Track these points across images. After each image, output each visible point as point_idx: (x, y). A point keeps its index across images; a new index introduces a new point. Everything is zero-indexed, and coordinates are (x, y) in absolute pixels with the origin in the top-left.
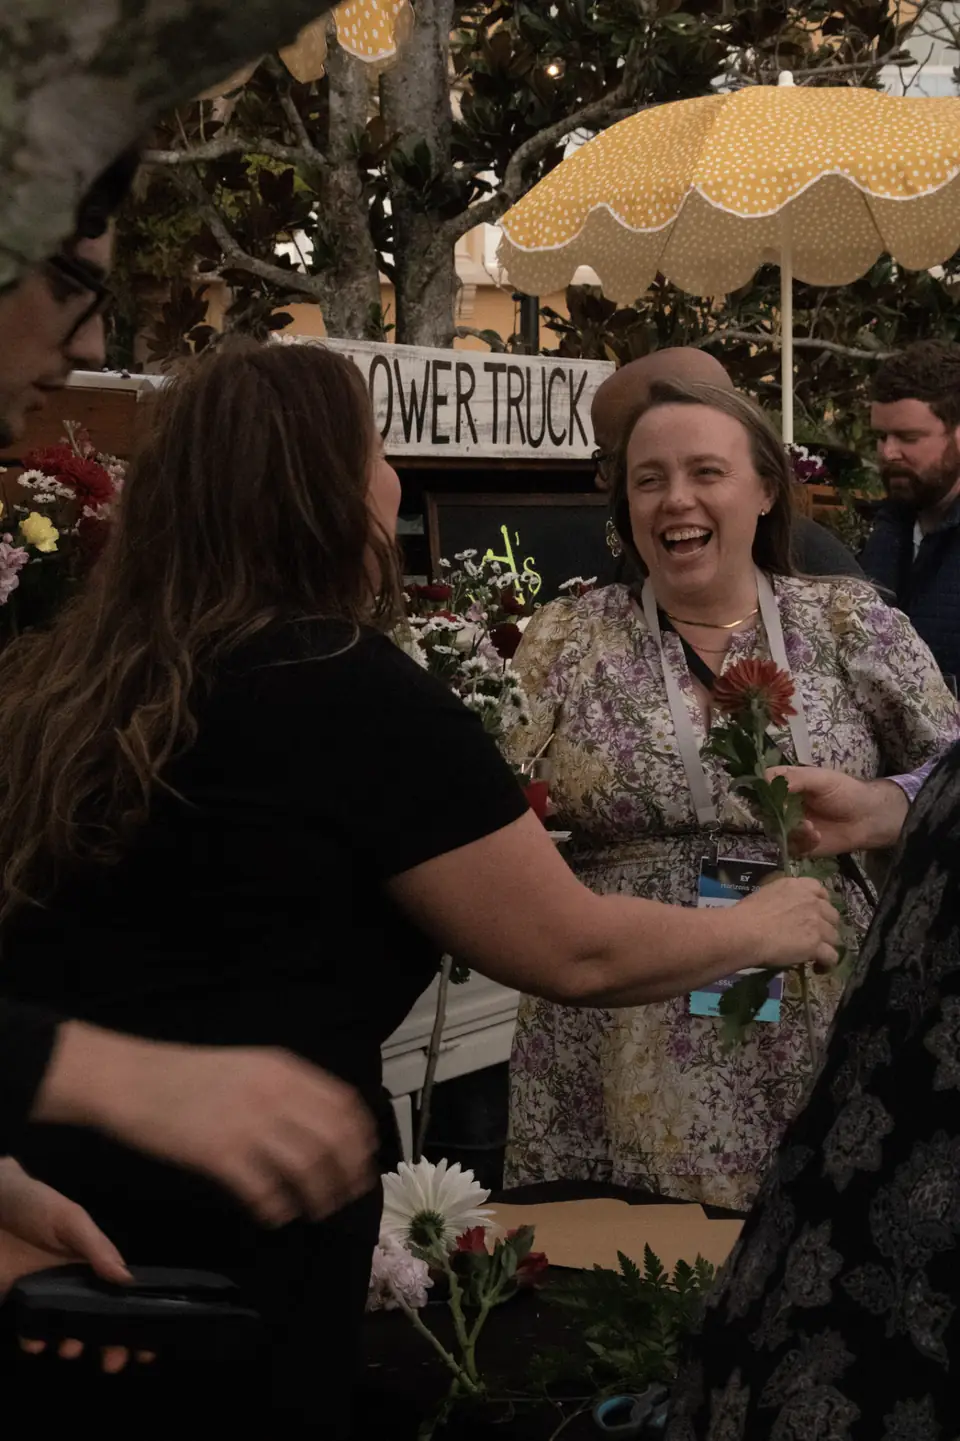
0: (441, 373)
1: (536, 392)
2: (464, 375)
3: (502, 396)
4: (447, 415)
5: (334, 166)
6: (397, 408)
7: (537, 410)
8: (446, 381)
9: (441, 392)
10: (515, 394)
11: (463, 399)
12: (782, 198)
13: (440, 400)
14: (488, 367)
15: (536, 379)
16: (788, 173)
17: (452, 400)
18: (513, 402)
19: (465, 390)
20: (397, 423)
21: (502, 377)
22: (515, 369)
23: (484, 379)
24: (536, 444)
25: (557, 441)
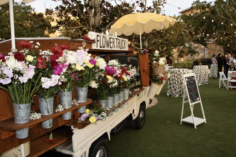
0: (111, 39)
1: (121, 42)
2: (113, 39)
3: (117, 42)
4: (112, 44)
5: (90, 28)
6: (106, 43)
7: (121, 44)
8: (111, 40)
9: (111, 42)
10: (119, 42)
11: (113, 43)
12: (146, 22)
13: (111, 43)
14: (116, 39)
15: (121, 41)
16: (147, 19)
17: (112, 43)
18: (119, 43)
19: (113, 42)
20: (106, 45)
21: (117, 40)
22: (119, 39)
23: (115, 40)
24: (121, 49)
25: (123, 48)
